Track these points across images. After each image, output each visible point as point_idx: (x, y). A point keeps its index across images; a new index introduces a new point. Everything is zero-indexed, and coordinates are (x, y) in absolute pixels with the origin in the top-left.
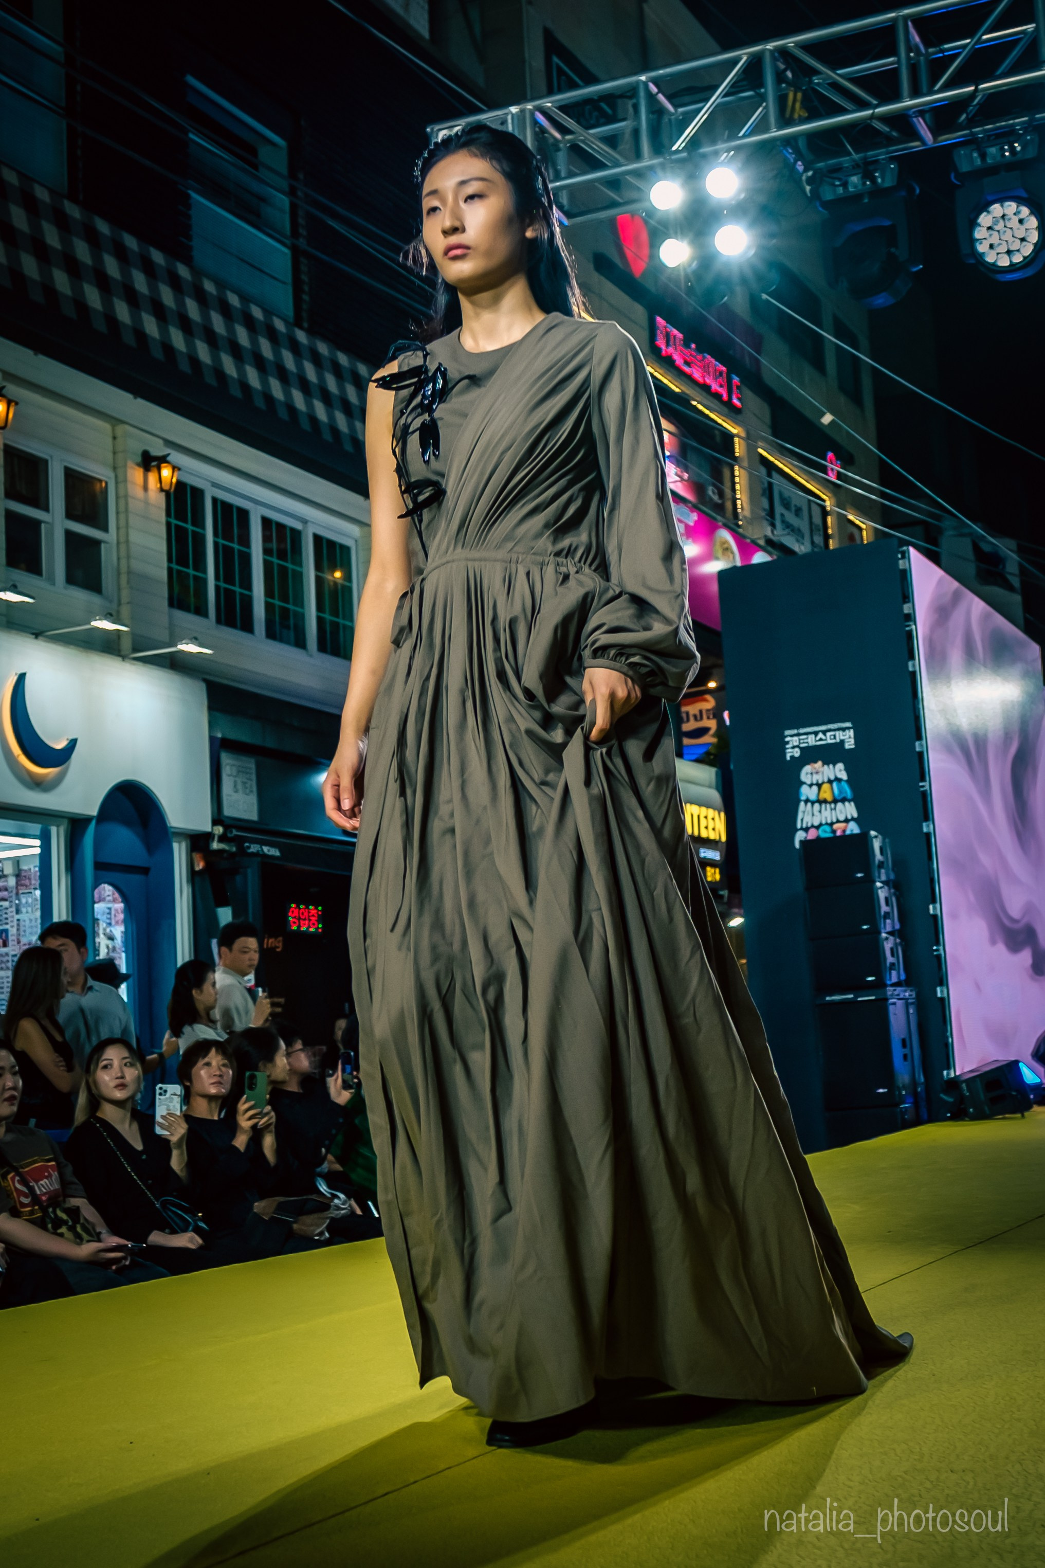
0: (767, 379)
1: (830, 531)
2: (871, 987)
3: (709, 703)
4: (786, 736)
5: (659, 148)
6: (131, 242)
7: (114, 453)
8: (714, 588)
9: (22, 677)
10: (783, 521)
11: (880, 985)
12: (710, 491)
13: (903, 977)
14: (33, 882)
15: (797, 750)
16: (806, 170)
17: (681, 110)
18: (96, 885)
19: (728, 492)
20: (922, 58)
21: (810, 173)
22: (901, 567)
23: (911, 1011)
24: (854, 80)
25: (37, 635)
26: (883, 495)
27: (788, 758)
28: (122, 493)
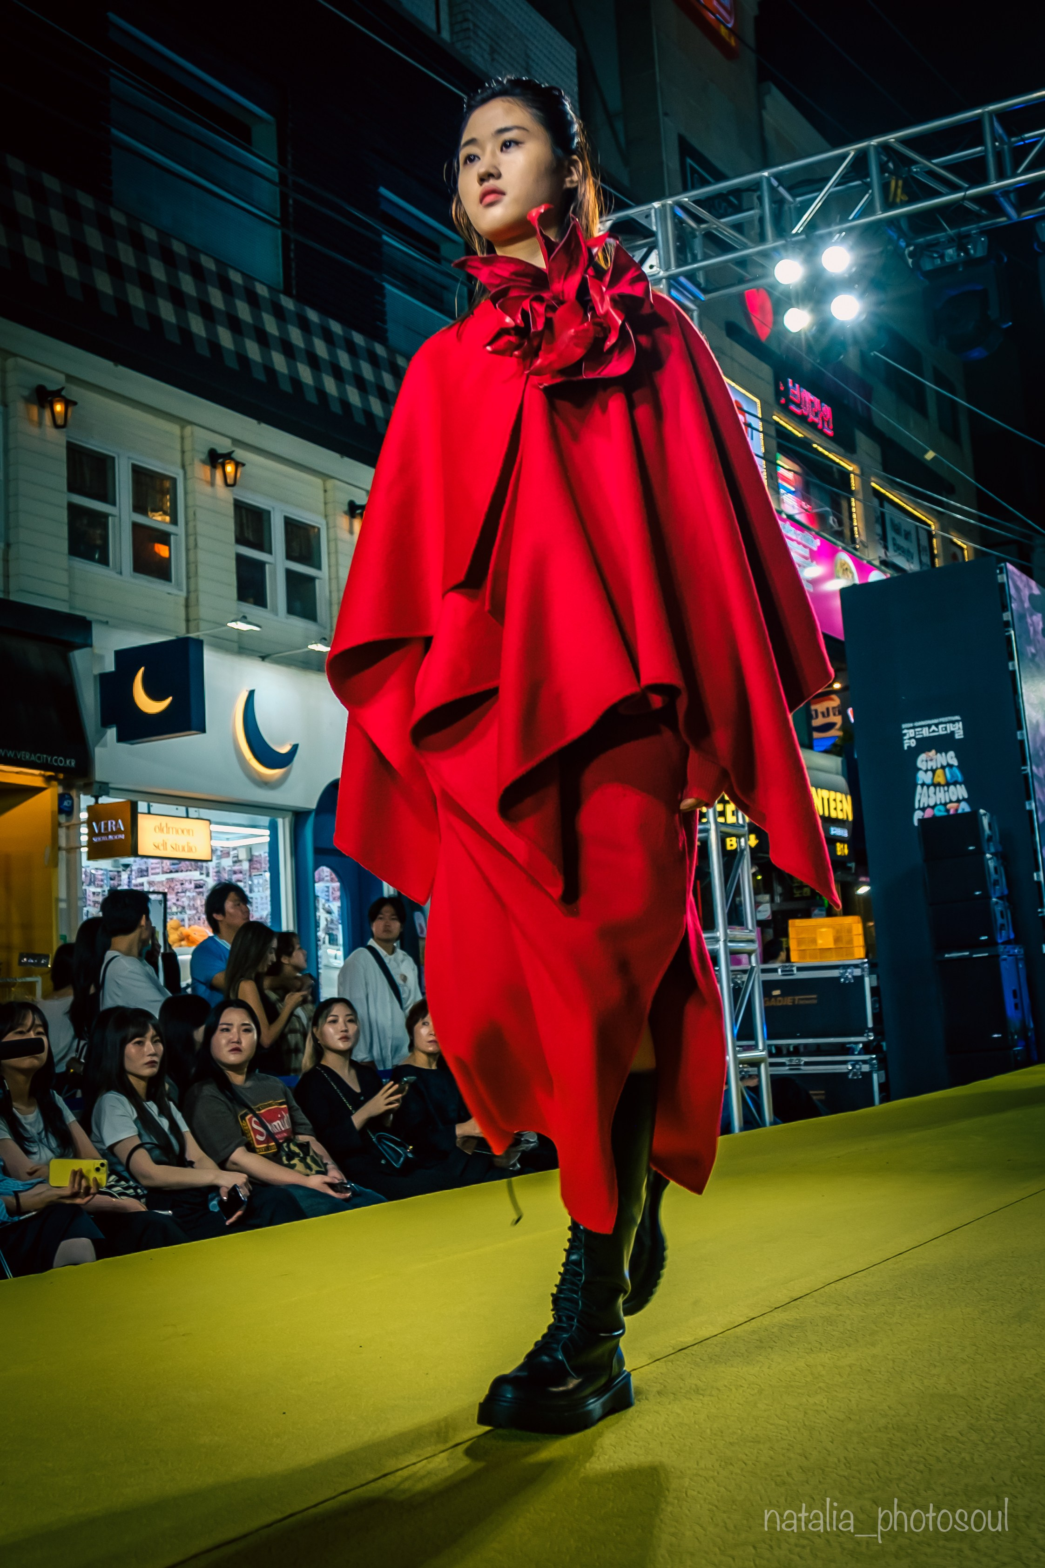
0: (877, 423)
1: (936, 552)
2: (984, 945)
3: (835, 702)
4: (904, 729)
5: (781, 231)
6: (336, 328)
7: (325, 503)
8: (837, 603)
9: (252, 693)
10: (895, 544)
11: (992, 943)
12: (831, 519)
13: (1012, 936)
14: (263, 865)
15: (913, 740)
17: (799, 199)
18: (316, 867)
19: (846, 520)
20: (1006, 147)
21: (912, 248)
22: (1000, 581)
23: (1021, 966)
24: (947, 167)
25: (263, 658)
26: (981, 519)
27: (906, 748)
28: (332, 536)
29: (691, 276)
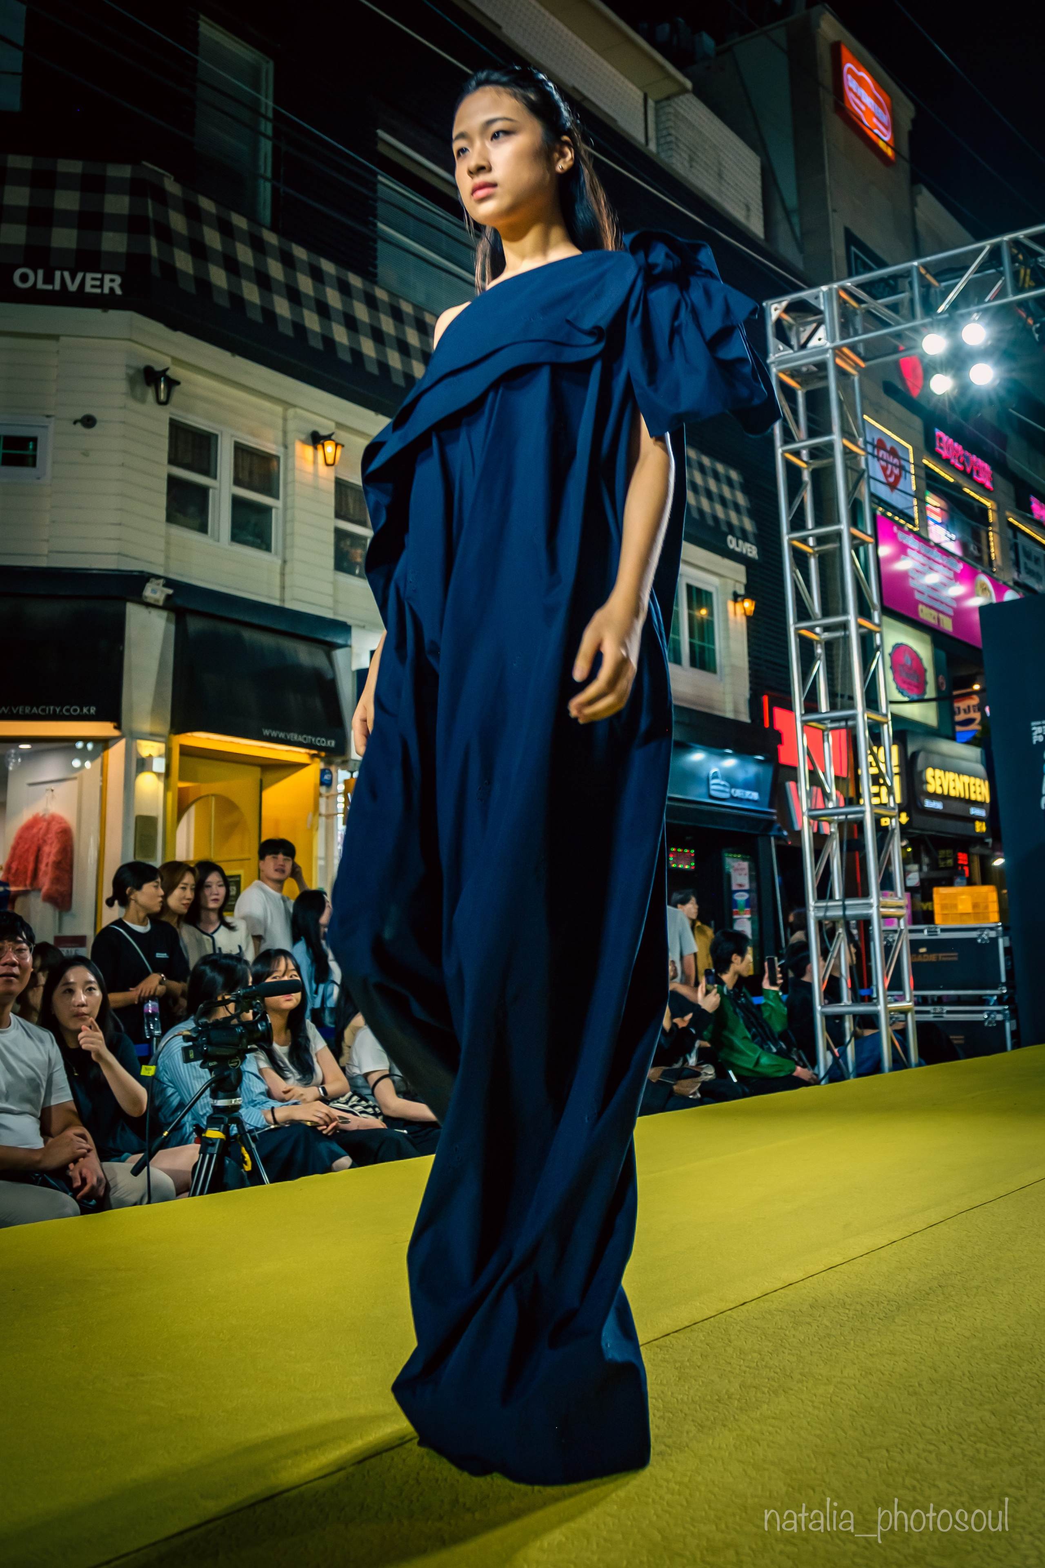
0: (1011, 467)
3: (975, 701)
5: (929, 308)
8: (976, 617)
10: (1026, 568)
12: (972, 548)
16: (1035, 323)
17: (943, 284)
19: (985, 549)
21: (1038, 325)
29: (853, 347)
